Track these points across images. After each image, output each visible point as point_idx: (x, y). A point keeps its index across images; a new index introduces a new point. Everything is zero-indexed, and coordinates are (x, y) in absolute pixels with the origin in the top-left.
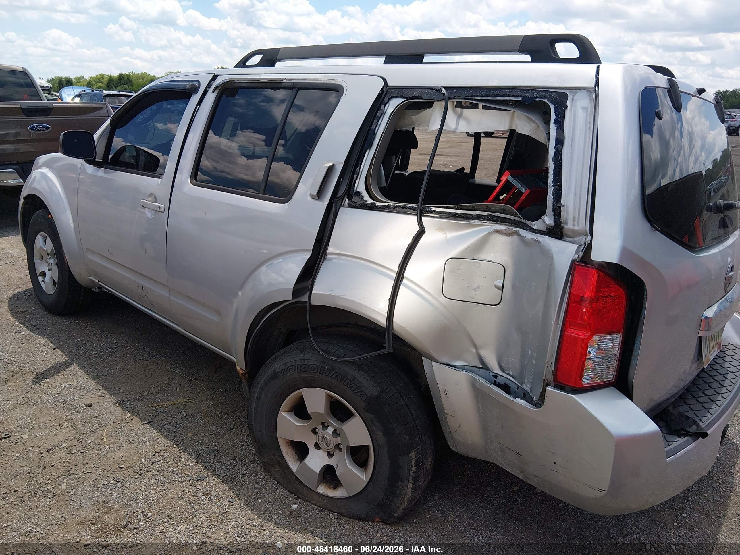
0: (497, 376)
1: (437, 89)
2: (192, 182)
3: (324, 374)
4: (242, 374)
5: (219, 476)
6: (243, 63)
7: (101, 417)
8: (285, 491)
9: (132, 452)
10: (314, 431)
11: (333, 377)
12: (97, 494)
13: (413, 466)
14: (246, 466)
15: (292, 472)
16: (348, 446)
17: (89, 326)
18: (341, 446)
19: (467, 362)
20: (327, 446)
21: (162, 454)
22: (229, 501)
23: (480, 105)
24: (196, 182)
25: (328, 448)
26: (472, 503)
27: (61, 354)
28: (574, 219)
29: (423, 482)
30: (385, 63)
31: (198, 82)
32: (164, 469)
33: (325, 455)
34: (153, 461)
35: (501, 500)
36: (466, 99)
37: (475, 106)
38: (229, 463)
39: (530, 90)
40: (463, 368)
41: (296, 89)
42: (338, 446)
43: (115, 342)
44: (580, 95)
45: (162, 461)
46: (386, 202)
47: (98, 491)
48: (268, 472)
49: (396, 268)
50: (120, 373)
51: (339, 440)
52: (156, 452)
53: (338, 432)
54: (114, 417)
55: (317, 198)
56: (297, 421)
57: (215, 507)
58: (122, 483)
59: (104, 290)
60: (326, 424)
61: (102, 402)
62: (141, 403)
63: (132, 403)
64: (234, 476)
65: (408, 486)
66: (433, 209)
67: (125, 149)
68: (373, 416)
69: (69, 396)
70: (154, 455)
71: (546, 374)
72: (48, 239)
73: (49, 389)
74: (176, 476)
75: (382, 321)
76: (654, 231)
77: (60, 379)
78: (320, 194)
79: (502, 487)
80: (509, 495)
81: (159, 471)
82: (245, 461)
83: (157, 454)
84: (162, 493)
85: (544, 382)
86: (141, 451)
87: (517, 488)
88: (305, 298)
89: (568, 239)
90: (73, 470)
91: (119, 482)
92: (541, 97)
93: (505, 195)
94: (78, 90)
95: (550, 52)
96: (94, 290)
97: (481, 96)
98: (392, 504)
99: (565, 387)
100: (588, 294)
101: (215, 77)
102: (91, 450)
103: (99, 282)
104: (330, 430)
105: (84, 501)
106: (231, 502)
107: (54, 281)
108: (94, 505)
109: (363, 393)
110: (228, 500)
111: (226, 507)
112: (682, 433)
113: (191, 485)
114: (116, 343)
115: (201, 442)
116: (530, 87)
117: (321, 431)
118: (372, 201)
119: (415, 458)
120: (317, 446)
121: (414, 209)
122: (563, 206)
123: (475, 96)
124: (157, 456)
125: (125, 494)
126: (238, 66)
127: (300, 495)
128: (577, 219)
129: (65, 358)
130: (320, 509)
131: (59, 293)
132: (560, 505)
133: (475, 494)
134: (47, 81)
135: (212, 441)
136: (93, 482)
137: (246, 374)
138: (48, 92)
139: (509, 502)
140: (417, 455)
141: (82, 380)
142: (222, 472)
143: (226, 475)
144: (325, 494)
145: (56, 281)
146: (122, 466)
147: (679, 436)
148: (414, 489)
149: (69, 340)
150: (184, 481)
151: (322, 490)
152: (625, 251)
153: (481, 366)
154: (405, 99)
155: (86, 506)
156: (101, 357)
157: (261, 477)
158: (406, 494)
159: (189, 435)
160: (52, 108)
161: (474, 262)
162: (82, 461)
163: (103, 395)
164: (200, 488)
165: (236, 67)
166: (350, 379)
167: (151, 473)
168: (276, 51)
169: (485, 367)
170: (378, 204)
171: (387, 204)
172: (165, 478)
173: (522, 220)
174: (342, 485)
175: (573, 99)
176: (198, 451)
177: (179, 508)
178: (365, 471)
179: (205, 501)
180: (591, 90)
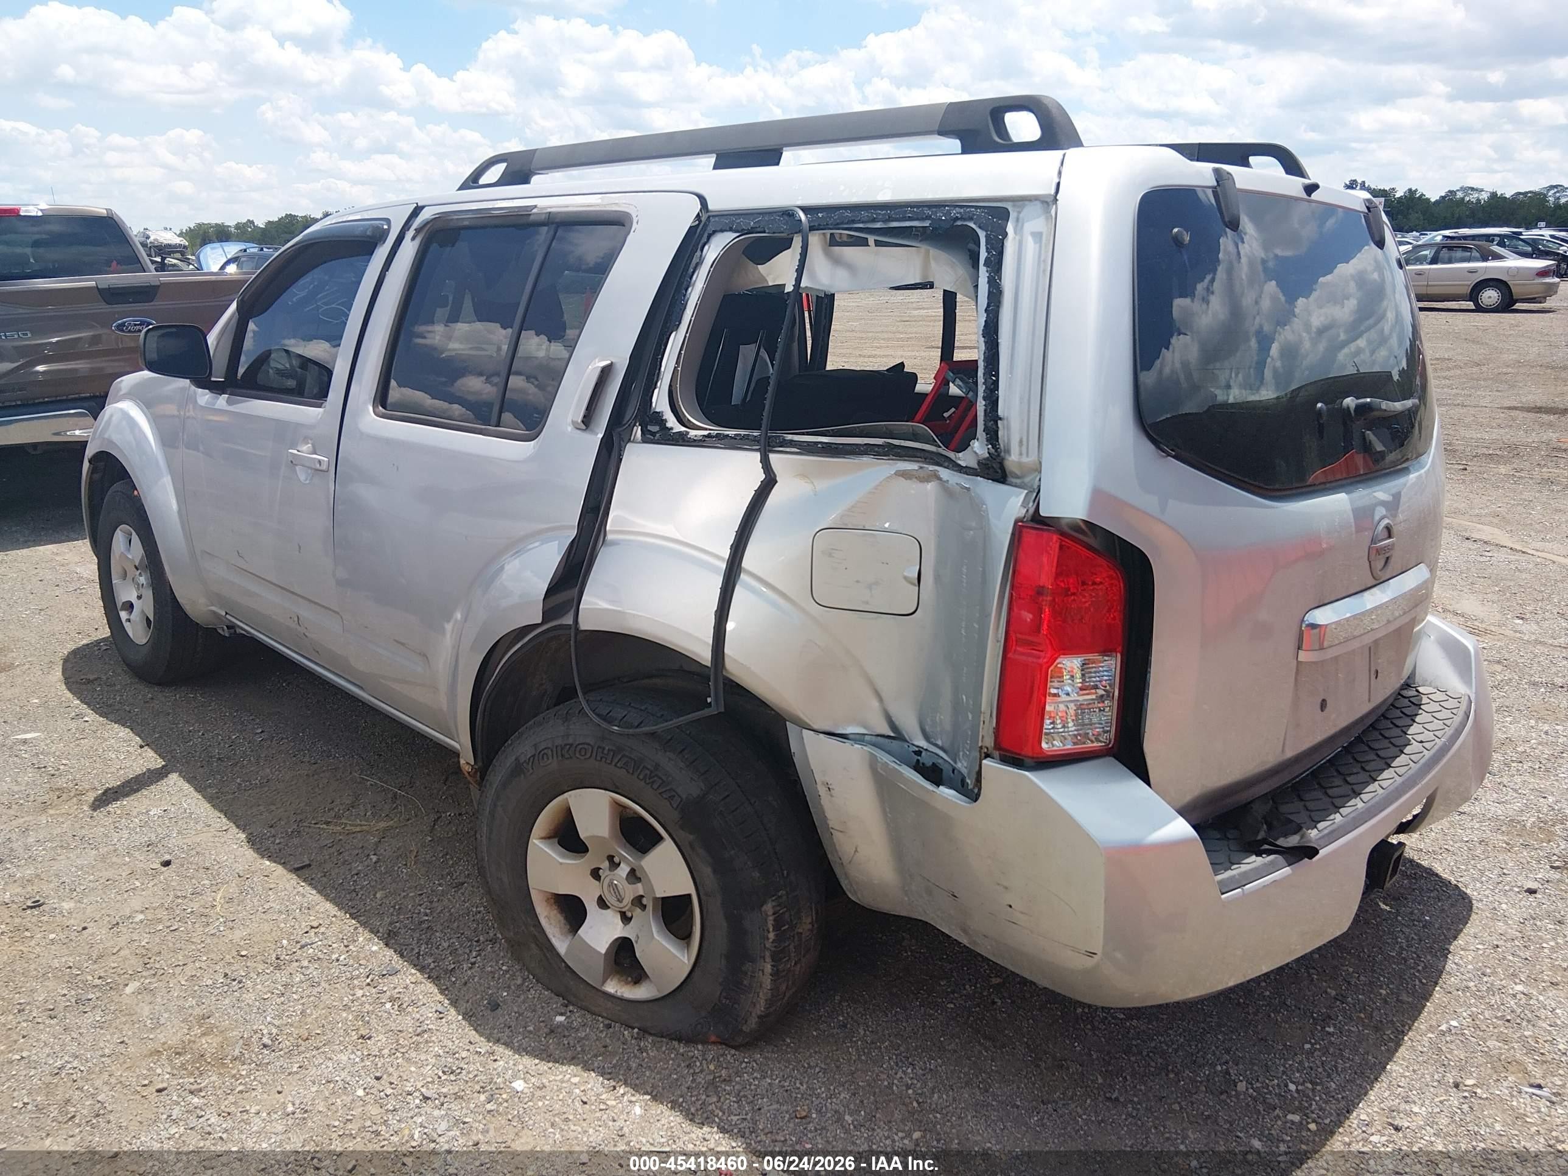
0: (921, 752)
1: (787, 214)
2: (377, 410)
3: (604, 759)
4: (469, 773)
5: (422, 969)
6: (473, 181)
7: (216, 867)
8: (546, 993)
9: (266, 927)
10: (596, 874)
11: (618, 765)
12: (192, 1002)
13: (771, 930)
14: (478, 949)
15: (558, 954)
16: (656, 899)
17: (213, 704)
18: (644, 901)
19: (865, 727)
20: (618, 900)
21: (322, 929)
22: (436, 1011)
23: (871, 239)
24: (384, 410)
25: (621, 905)
26: (905, 1009)
27: (155, 755)
28: (1021, 442)
29: (795, 964)
30: (716, 167)
31: (388, 221)
32: (322, 957)
33: (618, 919)
34: (303, 942)
35: (962, 1002)
36: (839, 229)
37: (864, 243)
38: (446, 945)
39: (948, 206)
40: (859, 739)
41: (554, 225)
42: (638, 901)
43: (260, 730)
44: (1029, 210)
45: (320, 943)
46: (706, 429)
47: (193, 998)
48: (517, 958)
49: (726, 553)
50: (261, 787)
51: (639, 889)
52: (312, 927)
53: (638, 874)
54: (240, 868)
55: (584, 427)
56: (563, 856)
57: (407, 1023)
58: (240, 982)
59: (239, 631)
60: (616, 860)
61: (222, 840)
62: (296, 841)
63: (278, 841)
64: (453, 966)
65: (763, 971)
66: (789, 437)
67: (270, 354)
68: (691, 837)
69: (159, 830)
70: (307, 932)
71: (983, 737)
72: (135, 538)
73: (124, 820)
74: (343, 968)
75: (704, 654)
76: (1164, 457)
77: (146, 802)
78: (588, 420)
79: (970, 980)
80: (981, 993)
81: (314, 959)
82: (478, 941)
83: (312, 933)
84: (312, 998)
85: (980, 752)
86: (283, 925)
87: (999, 980)
88: (568, 620)
89: (1014, 480)
90: (152, 960)
91: (234, 980)
92: (962, 219)
93: (953, 410)
94: (233, 249)
95: (990, 133)
96: (220, 631)
97: (863, 222)
98: (736, 1006)
99: (1022, 760)
100: (1046, 579)
101: (417, 210)
102: (190, 927)
103: (228, 616)
104: (624, 870)
105: (166, 1015)
106: (440, 1013)
107: (148, 619)
108: (183, 1021)
109: (674, 793)
110: (434, 1010)
111: (428, 1022)
112: (1263, 848)
113: (368, 984)
114: (262, 732)
115: (400, 908)
116: (945, 201)
117: (608, 872)
118: (683, 429)
119: (774, 914)
120: (602, 903)
121: (756, 440)
122: (1000, 419)
123: (853, 222)
124: (313, 934)
125: (244, 1001)
126: (464, 187)
127: (572, 999)
128: (1025, 440)
129: (160, 763)
130: (607, 1022)
131: (155, 642)
132: (1079, 1010)
133: (913, 993)
134: (181, 235)
135: (420, 905)
136: (186, 981)
137: (476, 773)
138: (178, 255)
139: (978, 1005)
140: (779, 908)
141: (189, 801)
142: (430, 961)
143: (438, 966)
144: (619, 994)
145: (152, 618)
146: (243, 953)
147: (1259, 854)
148: (776, 974)
149: (171, 729)
150: (358, 977)
151: (612, 987)
152: (1098, 496)
153: (892, 735)
154: (738, 234)
155: (169, 1023)
156: (229, 758)
157: (504, 968)
158: (761, 986)
159: (378, 895)
160: (158, 286)
161: (864, 535)
162: (171, 945)
163: (224, 828)
164: (385, 989)
165: (462, 188)
166: (649, 767)
167: (298, 964)
168: (530, 154)
169: (898, 735)
170: (693, 433)
171: (708, 432)
172: (322, 973)
173: (943, 451)
174: (647, 977)
175: (1018, 220)
176: (391, 924)
177: (340, 1025)
178: (688, 945)
179: (392, 1011)
180: (1049, 200)
